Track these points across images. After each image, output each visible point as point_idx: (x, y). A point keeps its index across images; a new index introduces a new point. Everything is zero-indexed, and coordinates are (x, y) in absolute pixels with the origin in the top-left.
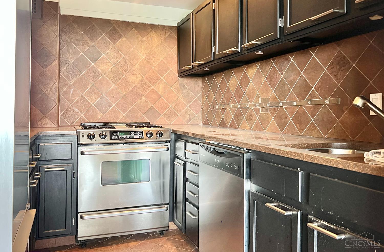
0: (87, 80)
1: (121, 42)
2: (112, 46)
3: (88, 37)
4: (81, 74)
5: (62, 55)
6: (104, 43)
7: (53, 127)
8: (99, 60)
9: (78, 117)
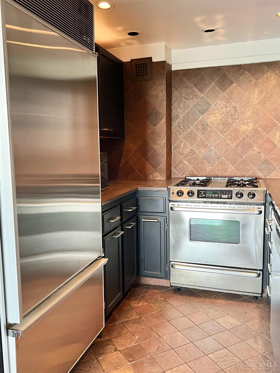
0: (196, 133)
1: (231, 89)
2: (222, 95)
3: (198, 89)
4: (191, 127)
5: (173, 111)
6: (214, 93)
7: (162, 180)
8: (208, 112)
9: (188, 170)
